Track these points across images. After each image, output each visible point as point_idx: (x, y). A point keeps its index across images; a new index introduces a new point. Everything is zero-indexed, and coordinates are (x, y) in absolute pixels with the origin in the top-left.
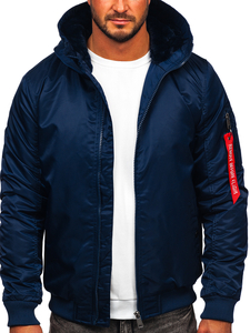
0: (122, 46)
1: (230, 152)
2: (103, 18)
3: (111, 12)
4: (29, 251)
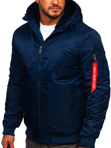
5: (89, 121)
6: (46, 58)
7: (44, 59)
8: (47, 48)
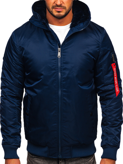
0: (61, 20)
1: (115, 72)
2: (51, 7)
3: (55, 5)
4: (14, 118)
5: (113, 129)
6: (66, 63)
7: (64, 63)
8: (66, 51)
